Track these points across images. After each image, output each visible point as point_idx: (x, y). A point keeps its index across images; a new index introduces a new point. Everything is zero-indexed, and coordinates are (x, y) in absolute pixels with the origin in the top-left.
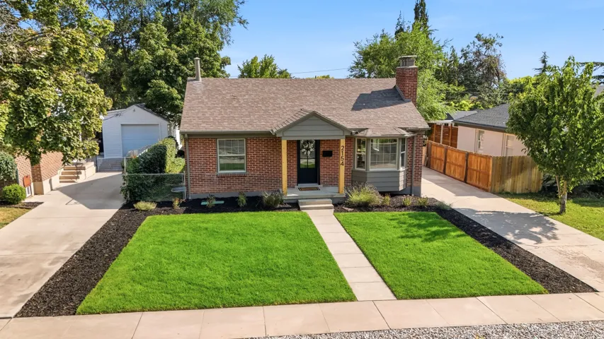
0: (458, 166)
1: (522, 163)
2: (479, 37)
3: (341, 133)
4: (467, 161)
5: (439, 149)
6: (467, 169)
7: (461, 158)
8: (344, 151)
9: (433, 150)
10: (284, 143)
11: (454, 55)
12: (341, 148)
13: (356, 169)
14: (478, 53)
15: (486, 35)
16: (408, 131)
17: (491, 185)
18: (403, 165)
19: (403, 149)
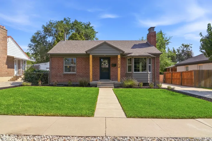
0: (178, 79)
1: (209, 73)
2: (183, 45)
3: (118, 52)
4: (181, 76)
5: (169, 74)
6: (182, 79)
7: (178, 76)
8: (120, 61)
9: (166, 76)
10: (91, 56)
11: (174, 51)
12: (118, 59)
13: (128, 72)
14: (183, 51)
15: (185, 44)
16: (151, 55)
17: (194, 83)
18: (150, 71)
19: (150, 63)
